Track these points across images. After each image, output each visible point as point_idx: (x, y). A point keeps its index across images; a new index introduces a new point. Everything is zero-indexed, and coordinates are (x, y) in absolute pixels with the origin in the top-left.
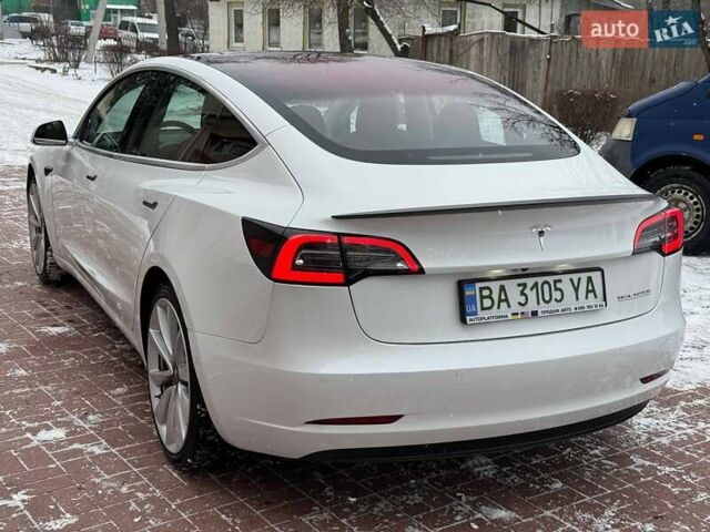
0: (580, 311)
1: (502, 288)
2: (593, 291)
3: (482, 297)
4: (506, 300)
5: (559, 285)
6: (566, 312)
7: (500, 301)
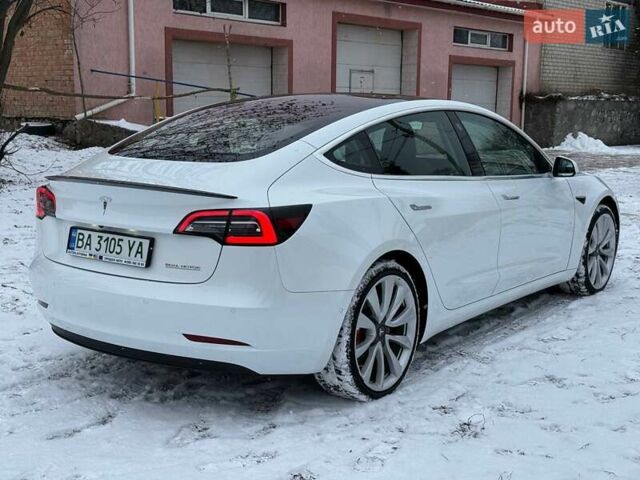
0: (128, 264)
1: (90, 236)
2: (141, 253)
3: (79, 239)
4: (90, 245)
5: (120, 243)
6: (118, 263)
7: (87, 244)
